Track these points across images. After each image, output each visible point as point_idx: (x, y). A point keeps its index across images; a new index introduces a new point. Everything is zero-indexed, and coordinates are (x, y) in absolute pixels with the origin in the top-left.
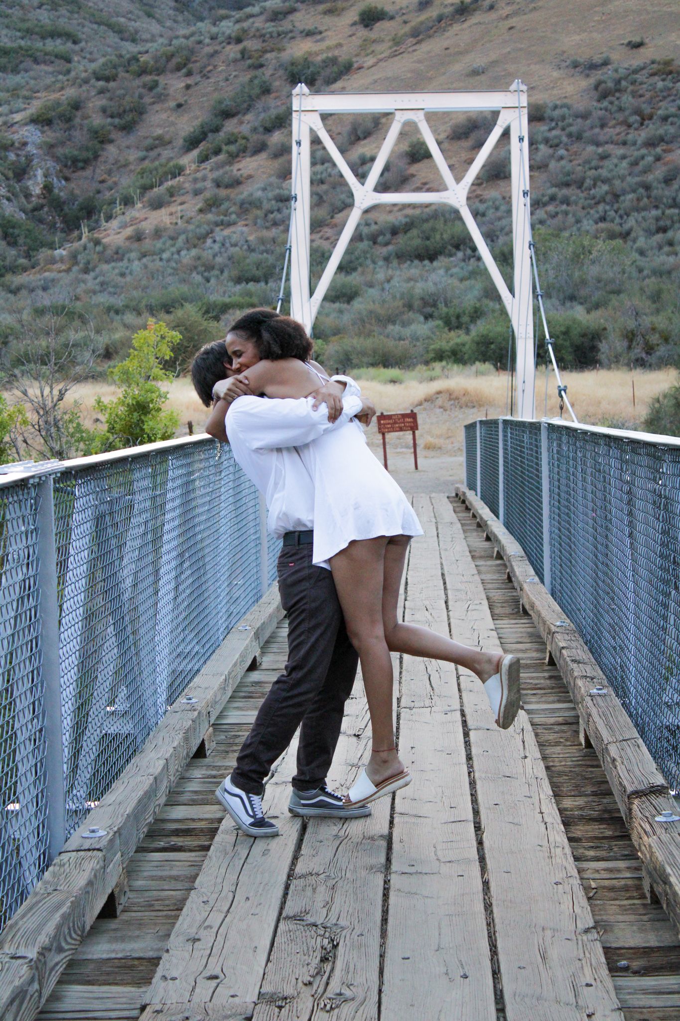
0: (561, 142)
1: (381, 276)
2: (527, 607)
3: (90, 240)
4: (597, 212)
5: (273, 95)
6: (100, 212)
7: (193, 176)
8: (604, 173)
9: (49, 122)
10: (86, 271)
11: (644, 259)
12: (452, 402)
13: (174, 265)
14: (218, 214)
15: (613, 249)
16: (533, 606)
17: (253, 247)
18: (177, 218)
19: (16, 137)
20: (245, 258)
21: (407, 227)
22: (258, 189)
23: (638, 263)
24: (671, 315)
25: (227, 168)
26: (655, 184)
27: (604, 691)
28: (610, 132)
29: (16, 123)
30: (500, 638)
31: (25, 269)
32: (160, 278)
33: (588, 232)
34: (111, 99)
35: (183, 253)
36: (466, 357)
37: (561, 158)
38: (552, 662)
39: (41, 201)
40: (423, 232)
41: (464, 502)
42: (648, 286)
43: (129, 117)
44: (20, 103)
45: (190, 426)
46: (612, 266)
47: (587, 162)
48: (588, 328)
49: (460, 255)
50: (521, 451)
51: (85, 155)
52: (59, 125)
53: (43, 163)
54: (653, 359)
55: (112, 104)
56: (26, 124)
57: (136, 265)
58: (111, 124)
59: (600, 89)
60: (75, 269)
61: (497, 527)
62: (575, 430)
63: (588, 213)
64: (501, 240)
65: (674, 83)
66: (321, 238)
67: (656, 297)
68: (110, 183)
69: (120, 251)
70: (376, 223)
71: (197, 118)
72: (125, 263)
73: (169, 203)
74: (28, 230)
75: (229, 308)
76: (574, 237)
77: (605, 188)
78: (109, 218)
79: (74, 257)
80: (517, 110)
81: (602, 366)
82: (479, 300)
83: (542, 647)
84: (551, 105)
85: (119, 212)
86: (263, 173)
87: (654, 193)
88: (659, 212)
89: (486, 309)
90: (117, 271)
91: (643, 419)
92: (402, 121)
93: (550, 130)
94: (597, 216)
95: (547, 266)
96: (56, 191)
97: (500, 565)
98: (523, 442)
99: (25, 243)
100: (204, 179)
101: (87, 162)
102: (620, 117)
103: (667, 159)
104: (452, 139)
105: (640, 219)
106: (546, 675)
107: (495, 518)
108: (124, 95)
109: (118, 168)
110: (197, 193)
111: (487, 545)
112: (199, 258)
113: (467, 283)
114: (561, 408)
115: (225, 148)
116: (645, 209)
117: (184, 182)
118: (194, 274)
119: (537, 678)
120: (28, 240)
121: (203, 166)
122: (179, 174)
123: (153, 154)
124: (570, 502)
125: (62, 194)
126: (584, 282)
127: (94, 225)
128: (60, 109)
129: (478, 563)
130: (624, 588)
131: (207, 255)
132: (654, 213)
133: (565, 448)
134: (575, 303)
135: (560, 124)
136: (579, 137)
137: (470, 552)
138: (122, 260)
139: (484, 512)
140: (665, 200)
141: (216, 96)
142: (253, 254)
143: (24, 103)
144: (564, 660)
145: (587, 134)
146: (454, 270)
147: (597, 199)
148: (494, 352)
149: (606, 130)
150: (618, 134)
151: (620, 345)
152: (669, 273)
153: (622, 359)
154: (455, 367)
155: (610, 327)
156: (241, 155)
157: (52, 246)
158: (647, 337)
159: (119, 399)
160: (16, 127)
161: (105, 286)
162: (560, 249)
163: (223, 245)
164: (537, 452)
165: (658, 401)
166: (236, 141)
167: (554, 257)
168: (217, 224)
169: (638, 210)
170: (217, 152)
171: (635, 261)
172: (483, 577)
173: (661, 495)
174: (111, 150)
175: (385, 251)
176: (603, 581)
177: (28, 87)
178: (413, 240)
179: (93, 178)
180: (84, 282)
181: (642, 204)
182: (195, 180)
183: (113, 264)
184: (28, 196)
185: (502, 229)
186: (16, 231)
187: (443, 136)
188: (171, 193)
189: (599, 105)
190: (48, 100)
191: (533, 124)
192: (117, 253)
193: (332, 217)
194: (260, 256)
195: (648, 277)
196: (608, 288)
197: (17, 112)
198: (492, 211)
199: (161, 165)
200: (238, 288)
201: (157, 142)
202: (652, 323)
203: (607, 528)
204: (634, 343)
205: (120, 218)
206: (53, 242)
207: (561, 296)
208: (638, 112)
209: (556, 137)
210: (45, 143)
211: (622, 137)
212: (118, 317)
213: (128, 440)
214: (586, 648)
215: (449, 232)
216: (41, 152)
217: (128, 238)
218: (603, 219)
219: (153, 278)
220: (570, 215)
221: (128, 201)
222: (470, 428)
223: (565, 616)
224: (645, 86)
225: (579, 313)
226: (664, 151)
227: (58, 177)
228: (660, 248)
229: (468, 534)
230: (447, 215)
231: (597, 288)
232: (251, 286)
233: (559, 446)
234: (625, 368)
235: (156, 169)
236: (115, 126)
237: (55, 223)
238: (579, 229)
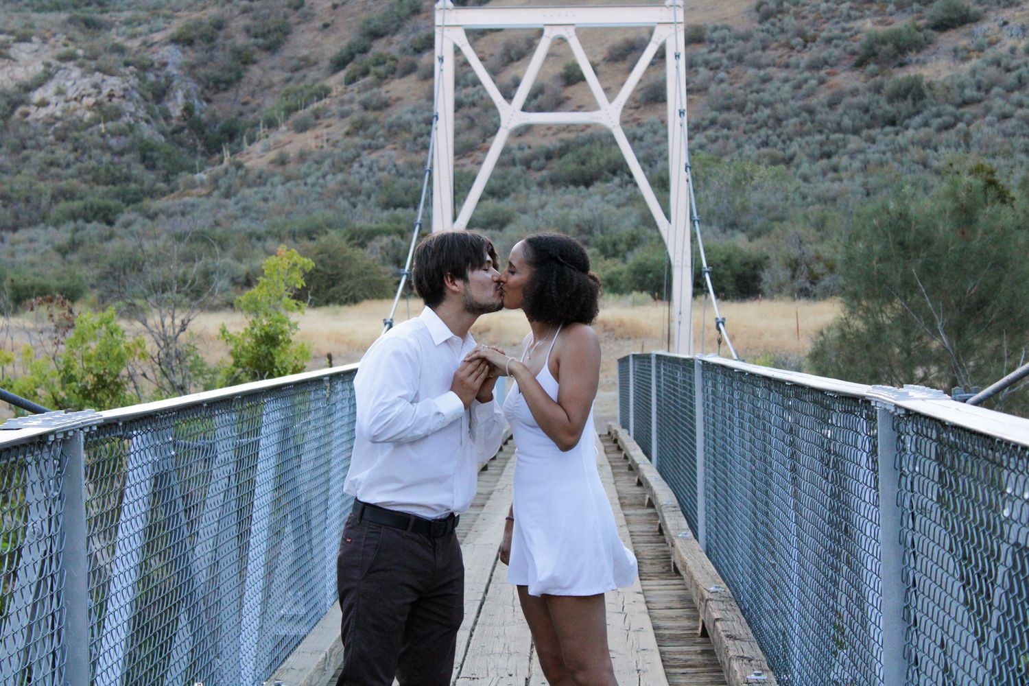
0: (721, 65)
1: (534, 201)
2: (679, 566)
3: (232, 163)
4: (759, 137)
5: (423, 15)
6: (242, 135)
7: (340, 98)
8: (766, 96)
9: (190, 42)
10: (227, 195)
11: (806, 185)
12: (607, 334)
13: (319, 190)
14: (366, 137)
15: (776, 175)
16: (685, 567)
17: (401, 171)
18: (323, 141)
19: (155, 57)
20: (394, 183)
21: (563, 151)
22: (407, 112)
23: (802, 189)
24: (836, 243)
25: (375, 90)
26: (819, 108)
27: (764, 677)
28: (771, 54)
29: (156, 43)
30: (647, 602)
31: (163, 194)
32: (305, 203)
33: (749, 157)
34: (255, 19)
35: (329, 177)
36: (623, 286)
37: (722, 81)
38: (705, 634)
39: (182, 123)
40: (579, 157)
41: (616, 441)
42: (812, 213)
43: (273, 38)
44: (160, 23)
45: (330, 357)
46: (775, 193)
47: (749, 85)
48: (750, 256)
49: (617, 180)
50: (674, 390)
51: (227, 76)
52: (200, 44)
53: (184, 84)
54: (817, 289)
55: (256, 23)
56: (166, 44)
57: (280, 191)
58: (255, 45)
59: (761, 10)
60: (216, 193)
61: (650, 471)
62: (732, 369)
63: (750, 138)
64: (660, 165)
65: (838, 4)
66: (472, 162)
67: (821, 225)
68: (253, 105)
69: (264, 176)
70: (529, 147)
71: (344, 39)
72: (268, 188)
73: (314, 126)
74: (167, 153)
75: (376, 235)
76: (735, 163)
77: (767, 112)
78: (252, 141)
79: (215, 181)
80: (673, 26)
81: (764, 295)
82: (637, 227)
83: (695, 614)
84: (711, 26)
85: (263, 135)
86: (414, 95)
87: (818, 117)
88: (823, 137)
89: (643, 237)
90: (260, 196)
91: (807, 353)
92: (552, 36)
93: (711, 52)
94: (759, 141)
95: (708, 192)
96: (197, 113)
97: (650, 514)
98: (676, 379)
99: (164, 167)
100: (351, 101)
101: (229, 84)
102: (782, 39)
103: (831, 83)
104: (609, 61)
105: (804, 144)
106: (698, 648)
107: (648, 461)
108: (269, 15)
109: (262, 90)
110: (344, 115)
111: (638, 490)
112: (345, 183)
113: (624, 210)
114: (720, 342)
115: (373, 69)
116: (808, 133)
117: (330, 105)
118: (340, 199)
119: (688, 653)
120: (167, 164)
121: (350, 87)
122: (326, 96)
123: (298, 75)
124: (726, 450)
125: (203, 116)
126: (745, 209)
127: (235, 148)
128: (202, 29)
129: (627, 512)
130: (786, 555)
131: (354, 179)
132: (818, 137)
133: (721, 389)
134: (736, 231)
135: (720, 46)
136: (740, 60)
137: (619, 499)
138: (265, 184)
139: (637, 453)
140: (829, 125)
141: (364, 16)
142: (402, 179)
143: (165, 22)
144: (719, 634)
145: (749, 57)
146: (611, 196)
147: (759, 124)
148: (652, 282)
149: (768, 52)
150: (780, 57)
151: (784, 274)
152: (834, 200)
153: (785, 290)
154: (611, 297)
155: (772, 255)
156: (390, 76)
157: (192, 170)
158: (812, 266)
159: (246, 329)
160: (154, 48)
161: (247, 212)
162: (721, 175)
163: (371, 169)
164: (690, 391)
165: (822, 334)
166: (384, 63)
167: (715, 183)
168: (364, 148)
169: (802, 135)
170: (365, 73)
171: (798, 188)
172: (633, 528)
173: (830, 450)
174: (255, 72)
175: (538, 176)
176: (763, 544)
177: (168, 6)
178: (568, 165)
179: (235, 100)
180: (225, 207)
181: (805, 128)
182: (342, 102)
183: (255, 189)
184: (167, 118)
185: (660, 154)
186: (155, 155)
187: (598, 58)
188: (317, 115)
189: (760, 27)
190: (190, 20)
191: (692, 46)
192: (260, 177)
193: (484, 141)
194: (409, 181)
195: (812, 204)
196: (771, 215)
197: (157, 31)
198: (650, 135)
199: (306, 87)
200: (386, 214)
201: (303, 63)
202: (816, 251)
203: (766, 483)
204: (798, 273)
205: (263, 141)
206: (194, 166)
207: (722, 223)
208: (801, 34)
209: (716, 59)
210: (187, 64)
211: (785, 59)
212: (259, 245)
213: (255, 374)
214: (743, 620)
215: (605, 156)
216: (180, 72)
217: (272, 162)
218: (765, 144)
219: (297, 203)
220: (731, 140)
221: (271, 124)
222: (623, 361)
223: (720, 580)
224: (807, 8)
225: (740, 242)
226: (828, 74)
227: (199, 99)
228: (824, 174)
229: (618, 478)
230: (604, 140)
231: (760, 216)
232: (400, 212)
233: (714, 386)
234: (789, 299)
235: (301, 91)
236: (259, 47)
237: (196, 147)
238: (740, 155)
